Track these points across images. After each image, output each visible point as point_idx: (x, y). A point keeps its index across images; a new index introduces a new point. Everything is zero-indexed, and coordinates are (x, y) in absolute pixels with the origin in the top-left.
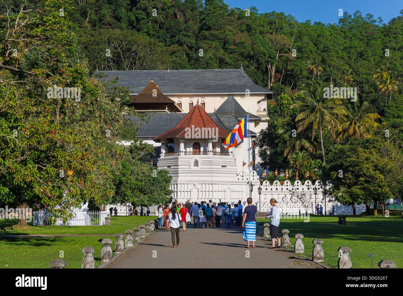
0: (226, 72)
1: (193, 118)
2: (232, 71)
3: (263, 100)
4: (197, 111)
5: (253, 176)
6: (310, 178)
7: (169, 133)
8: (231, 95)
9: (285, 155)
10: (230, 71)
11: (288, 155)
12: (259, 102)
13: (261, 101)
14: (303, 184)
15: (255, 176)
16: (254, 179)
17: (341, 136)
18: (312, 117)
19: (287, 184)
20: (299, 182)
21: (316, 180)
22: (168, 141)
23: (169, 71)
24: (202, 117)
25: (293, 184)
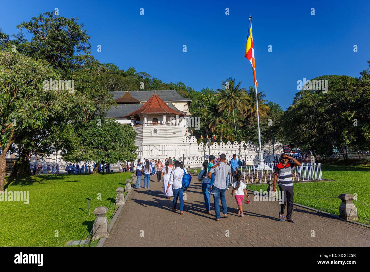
0: (167, 91)
1: (152, 102)
2: (170, 91)
3: (186, 105)
4: (155, 98)
5: (193, 140)
6: (230, 140)
7: (136, 112)
8: (170, 102)
9: (209, 127)
10: (169, 91)
11: (211, 127)
12: (184, 106)
13: (185, 105)
14: (226, 144)
15: (194, 140)
16: (194, 142)
17: (246, 114)
18: (229, 102)
19: (215, 144)
20: (223, 142)
21: (234, 141)
22: (136, 119)
23: (137, 91)
24: (158, 101)
25: (219, 144)
